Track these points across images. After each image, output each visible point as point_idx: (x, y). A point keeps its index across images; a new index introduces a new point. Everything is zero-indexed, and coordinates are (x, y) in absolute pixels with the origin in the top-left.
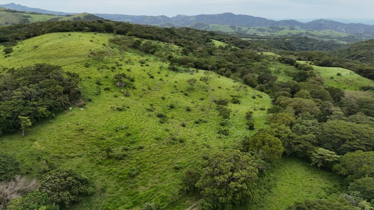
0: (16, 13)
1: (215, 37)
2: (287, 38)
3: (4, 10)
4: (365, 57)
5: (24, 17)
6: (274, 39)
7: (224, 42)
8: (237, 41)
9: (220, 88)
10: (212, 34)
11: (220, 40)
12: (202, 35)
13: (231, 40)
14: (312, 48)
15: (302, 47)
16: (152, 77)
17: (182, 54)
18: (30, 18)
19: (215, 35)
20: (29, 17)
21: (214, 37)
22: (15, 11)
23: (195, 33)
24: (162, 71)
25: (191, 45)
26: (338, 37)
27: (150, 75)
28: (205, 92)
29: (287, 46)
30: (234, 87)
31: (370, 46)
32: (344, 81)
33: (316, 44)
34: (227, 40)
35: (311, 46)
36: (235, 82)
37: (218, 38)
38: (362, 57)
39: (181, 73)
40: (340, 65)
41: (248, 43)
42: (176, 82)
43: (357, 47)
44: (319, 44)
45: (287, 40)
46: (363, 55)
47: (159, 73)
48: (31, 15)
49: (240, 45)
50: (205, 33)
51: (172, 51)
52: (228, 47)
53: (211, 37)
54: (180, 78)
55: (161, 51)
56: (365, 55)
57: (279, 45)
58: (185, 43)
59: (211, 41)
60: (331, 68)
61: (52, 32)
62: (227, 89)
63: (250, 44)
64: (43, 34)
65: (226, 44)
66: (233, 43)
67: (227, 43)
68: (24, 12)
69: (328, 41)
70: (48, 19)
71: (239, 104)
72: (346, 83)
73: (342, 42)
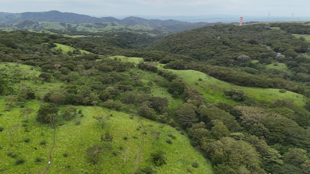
1: (58, 40)
2: (115, 34)
4: (183, 50)
6: (105, 35)
7: (69, 45)
8: (82, 44)
9: (126, 139)
10: (53, 37)
11: (64, 44)
12: (43, 39)
13: (75, 43)
14: (135, 42)
15: (128, 41)
16: (21, 162)
17: (41, 82)
19: (56, 38)
21: (56, 40)
23: (34, 38)
24: (30, 133)
25: (43, 60)
26: (147, 30)
27: (14, 157)
28: (115, 157)
29: (120, 42)
30: (138, 130)
31: (182, 41)
32: (209, 86)
33: (138, 38)
34: (72, 44)
35: (135, 40)
36: (132, 118)
37: (62, 42)
38: (180, 50)
39: (61, 125)
40: (190, 67)
41: (93, 46)
42: (65, 156)
43: (174, 42)
44: (139, 37)
45: (116, 35)
46: (181, 48)
47: (27, 141)
49: (86, 48)
50: (45, 37)
51: (26, 79)
52: (76, 51)
53: (54, 40)
54: (67, 140)
55: (10, 83)
56: (182, 48)
57: (114, 42)
58: (34, 59)
59: (56, 46)
60: (184, 70)
62: (134, 138)
63: (96, 46)
65: (72, 48)
66: (78, 46)
67: (72, 46)
69: (142, 34)
71: (165, 163)
72: (211, 89)
73: (153, 35)
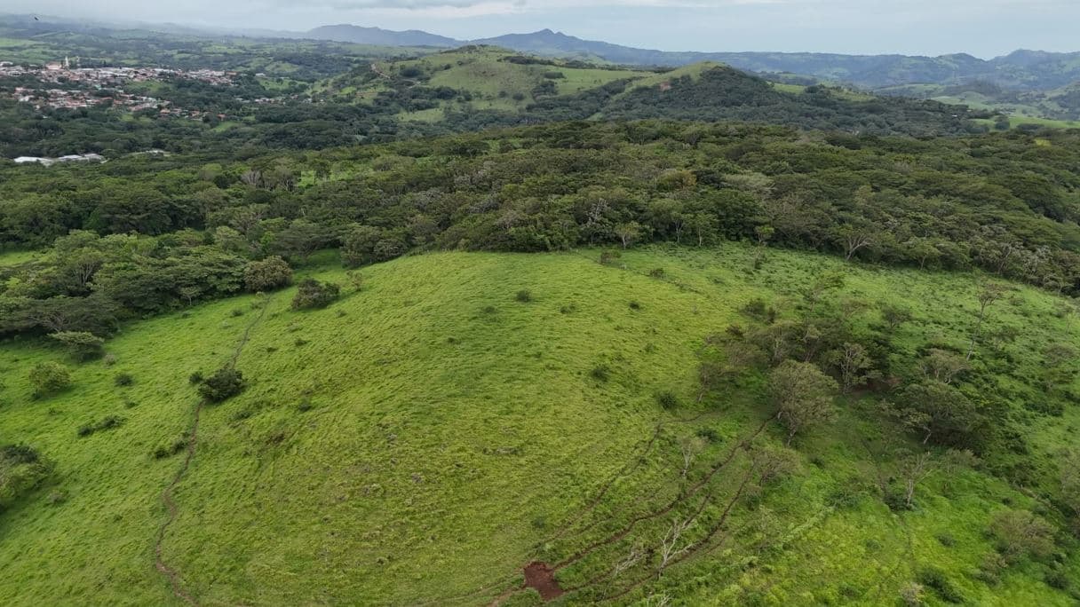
0: (531, 66)
3: (507, 58)
5: (548, 76)
18: (559, 81)
20: (560, 76)
22: (529, 61)
48: (565, 71)
61: (479, 249)
64: (453, 247)
68: (550, 63)
70: (605, 83)
